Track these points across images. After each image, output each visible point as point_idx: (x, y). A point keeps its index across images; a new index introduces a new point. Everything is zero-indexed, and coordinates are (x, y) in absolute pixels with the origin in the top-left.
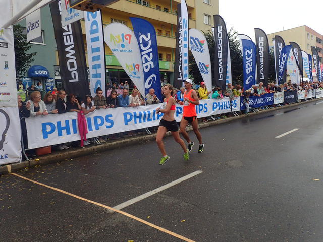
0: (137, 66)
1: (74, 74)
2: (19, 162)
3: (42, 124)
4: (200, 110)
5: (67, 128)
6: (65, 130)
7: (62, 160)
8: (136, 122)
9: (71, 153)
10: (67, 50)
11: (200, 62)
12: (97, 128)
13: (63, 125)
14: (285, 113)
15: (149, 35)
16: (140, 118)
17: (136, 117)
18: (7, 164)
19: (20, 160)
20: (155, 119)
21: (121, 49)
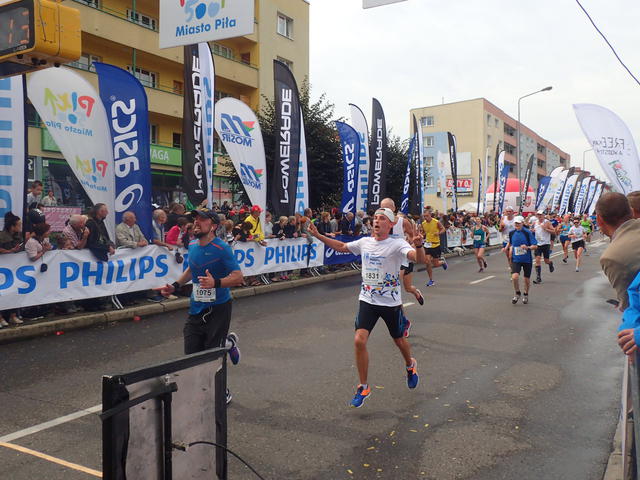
0: (101, 166)
8: (86, 283)
11: (242, 165)
15: (133, 102)
16: (98, 275)
17: (87, 274)
20: (133, 278)
21: (68, 123)
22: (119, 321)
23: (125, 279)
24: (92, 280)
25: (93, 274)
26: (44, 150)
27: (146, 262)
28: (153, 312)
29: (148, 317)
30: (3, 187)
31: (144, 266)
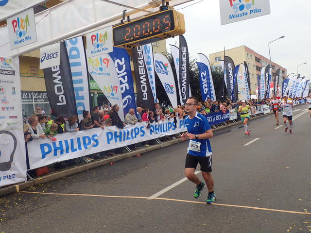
0: (115, 88)
1: (62, 98)
2: (24, 182)
3: (41, 145)
4: (169, 128)
5: (61, 147)
6: (60, 150)
7: (61, 178)
8: (116, 141)
9: (67, 172)
10: (55, 75)
11: (165, 84)
12: (86, 148)
13: (58, 145)
14: (239, 128)
15: (123, 59)
16: (120, 136)
17: (116, 136)
18: (15, 184)
19: (25, 179)
20: (133, 138)
21: (100, 72)
22: (132, 157)
23: (130, 138)
24: (118, 139)
25: (118, 136)
27: (137, 130)
29: (142, 154)
30: (81, 101)
31: (136, 132)
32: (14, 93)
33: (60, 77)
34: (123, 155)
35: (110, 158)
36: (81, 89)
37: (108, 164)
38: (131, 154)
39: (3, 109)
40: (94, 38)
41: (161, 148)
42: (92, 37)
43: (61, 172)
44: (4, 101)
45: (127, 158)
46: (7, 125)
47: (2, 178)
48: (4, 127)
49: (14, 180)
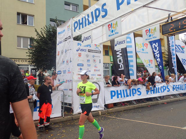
0: (151, 61)
1: (122, 66)
2: (103, 110)
3: (111, 91)
5: (121, 94)
6: (120, 95)
7: (121, 111)
8: (151, 93)
9: (124, 108)
11: (182, 59)
12: (133, 96)
13: (119, 92)
15: (157, 43)
16: (154, 91)
18: (99, 111)
19: (104, 109)
20: (162, 92)
21: (142, 51)
22: (161, 104)
23: (160, 92)
24: (152, 92)
25: (152, 90)
26: (111, 62)
27: (164, 88)
28: (168, 102)
29: (168, 103)
30: (132, 68)
31: (164, 89)
32: (100, 62)
33: (121, 54)
34: (156, 102)
35: (148, 103)
36: (132, 61)
37: (147, 107)
38: (161, 102)
39: (95, 70)
40: (147, 31)
41: (180, 100)
42: (146, 31)
43: (121, 108)
44: (95, 67)
45: (158, 104)
46: (96, 79)
47: (93, 107)
48: (95, 80)
49: (99, 109)
